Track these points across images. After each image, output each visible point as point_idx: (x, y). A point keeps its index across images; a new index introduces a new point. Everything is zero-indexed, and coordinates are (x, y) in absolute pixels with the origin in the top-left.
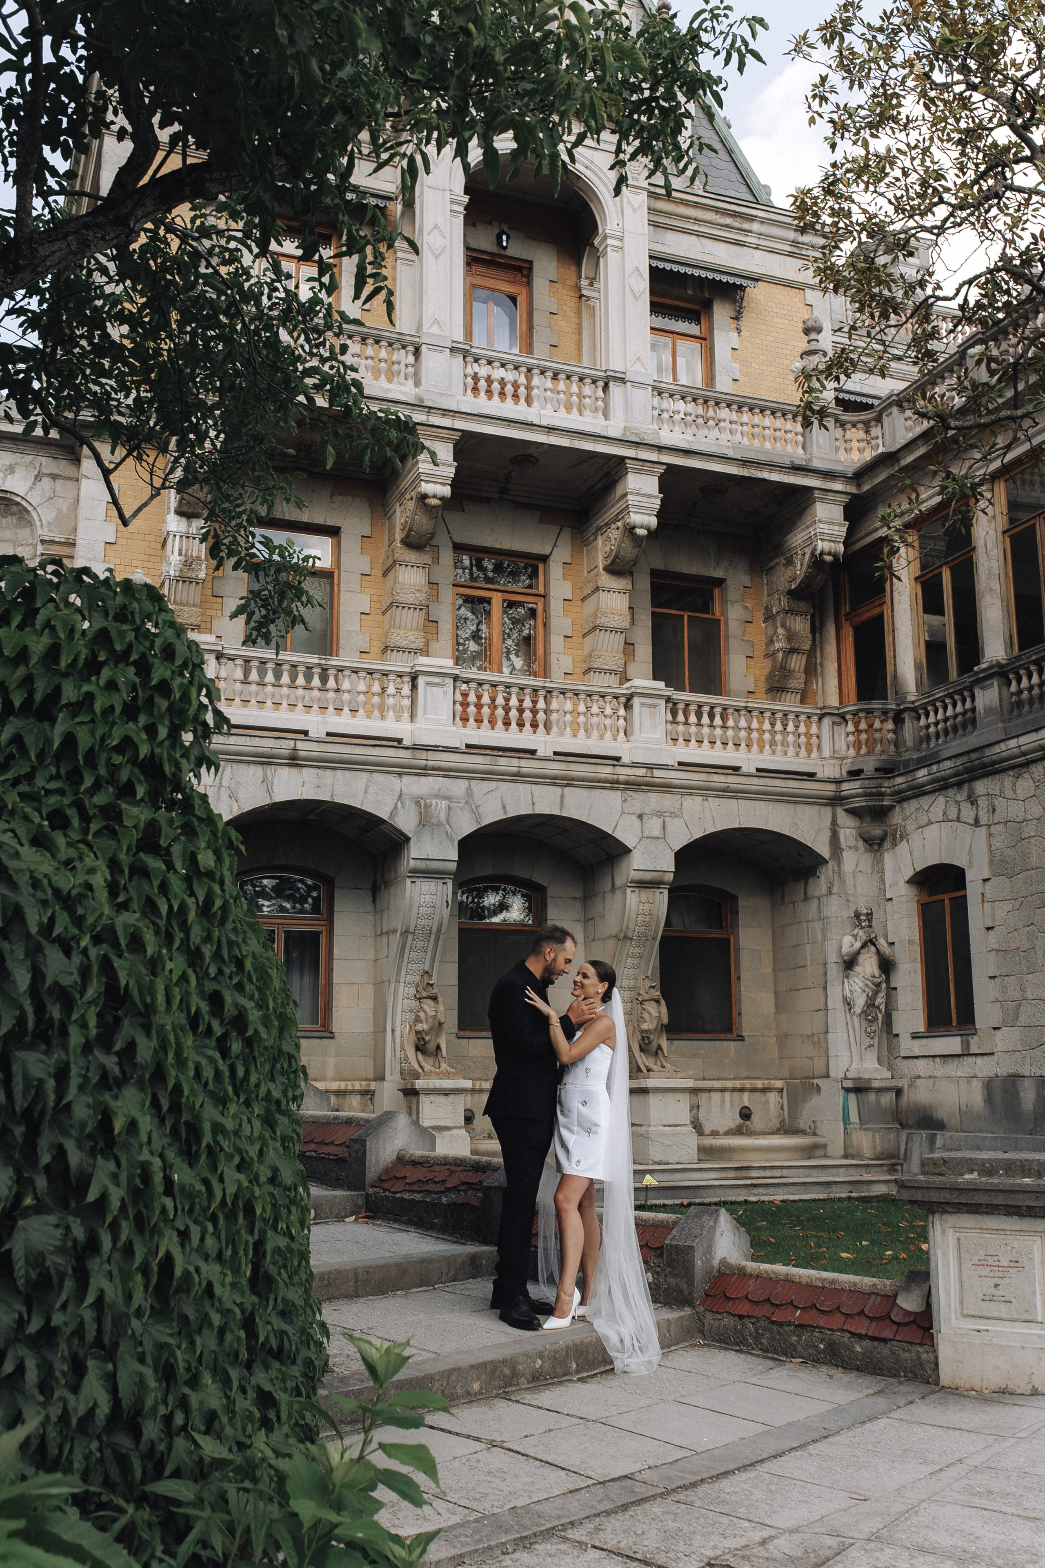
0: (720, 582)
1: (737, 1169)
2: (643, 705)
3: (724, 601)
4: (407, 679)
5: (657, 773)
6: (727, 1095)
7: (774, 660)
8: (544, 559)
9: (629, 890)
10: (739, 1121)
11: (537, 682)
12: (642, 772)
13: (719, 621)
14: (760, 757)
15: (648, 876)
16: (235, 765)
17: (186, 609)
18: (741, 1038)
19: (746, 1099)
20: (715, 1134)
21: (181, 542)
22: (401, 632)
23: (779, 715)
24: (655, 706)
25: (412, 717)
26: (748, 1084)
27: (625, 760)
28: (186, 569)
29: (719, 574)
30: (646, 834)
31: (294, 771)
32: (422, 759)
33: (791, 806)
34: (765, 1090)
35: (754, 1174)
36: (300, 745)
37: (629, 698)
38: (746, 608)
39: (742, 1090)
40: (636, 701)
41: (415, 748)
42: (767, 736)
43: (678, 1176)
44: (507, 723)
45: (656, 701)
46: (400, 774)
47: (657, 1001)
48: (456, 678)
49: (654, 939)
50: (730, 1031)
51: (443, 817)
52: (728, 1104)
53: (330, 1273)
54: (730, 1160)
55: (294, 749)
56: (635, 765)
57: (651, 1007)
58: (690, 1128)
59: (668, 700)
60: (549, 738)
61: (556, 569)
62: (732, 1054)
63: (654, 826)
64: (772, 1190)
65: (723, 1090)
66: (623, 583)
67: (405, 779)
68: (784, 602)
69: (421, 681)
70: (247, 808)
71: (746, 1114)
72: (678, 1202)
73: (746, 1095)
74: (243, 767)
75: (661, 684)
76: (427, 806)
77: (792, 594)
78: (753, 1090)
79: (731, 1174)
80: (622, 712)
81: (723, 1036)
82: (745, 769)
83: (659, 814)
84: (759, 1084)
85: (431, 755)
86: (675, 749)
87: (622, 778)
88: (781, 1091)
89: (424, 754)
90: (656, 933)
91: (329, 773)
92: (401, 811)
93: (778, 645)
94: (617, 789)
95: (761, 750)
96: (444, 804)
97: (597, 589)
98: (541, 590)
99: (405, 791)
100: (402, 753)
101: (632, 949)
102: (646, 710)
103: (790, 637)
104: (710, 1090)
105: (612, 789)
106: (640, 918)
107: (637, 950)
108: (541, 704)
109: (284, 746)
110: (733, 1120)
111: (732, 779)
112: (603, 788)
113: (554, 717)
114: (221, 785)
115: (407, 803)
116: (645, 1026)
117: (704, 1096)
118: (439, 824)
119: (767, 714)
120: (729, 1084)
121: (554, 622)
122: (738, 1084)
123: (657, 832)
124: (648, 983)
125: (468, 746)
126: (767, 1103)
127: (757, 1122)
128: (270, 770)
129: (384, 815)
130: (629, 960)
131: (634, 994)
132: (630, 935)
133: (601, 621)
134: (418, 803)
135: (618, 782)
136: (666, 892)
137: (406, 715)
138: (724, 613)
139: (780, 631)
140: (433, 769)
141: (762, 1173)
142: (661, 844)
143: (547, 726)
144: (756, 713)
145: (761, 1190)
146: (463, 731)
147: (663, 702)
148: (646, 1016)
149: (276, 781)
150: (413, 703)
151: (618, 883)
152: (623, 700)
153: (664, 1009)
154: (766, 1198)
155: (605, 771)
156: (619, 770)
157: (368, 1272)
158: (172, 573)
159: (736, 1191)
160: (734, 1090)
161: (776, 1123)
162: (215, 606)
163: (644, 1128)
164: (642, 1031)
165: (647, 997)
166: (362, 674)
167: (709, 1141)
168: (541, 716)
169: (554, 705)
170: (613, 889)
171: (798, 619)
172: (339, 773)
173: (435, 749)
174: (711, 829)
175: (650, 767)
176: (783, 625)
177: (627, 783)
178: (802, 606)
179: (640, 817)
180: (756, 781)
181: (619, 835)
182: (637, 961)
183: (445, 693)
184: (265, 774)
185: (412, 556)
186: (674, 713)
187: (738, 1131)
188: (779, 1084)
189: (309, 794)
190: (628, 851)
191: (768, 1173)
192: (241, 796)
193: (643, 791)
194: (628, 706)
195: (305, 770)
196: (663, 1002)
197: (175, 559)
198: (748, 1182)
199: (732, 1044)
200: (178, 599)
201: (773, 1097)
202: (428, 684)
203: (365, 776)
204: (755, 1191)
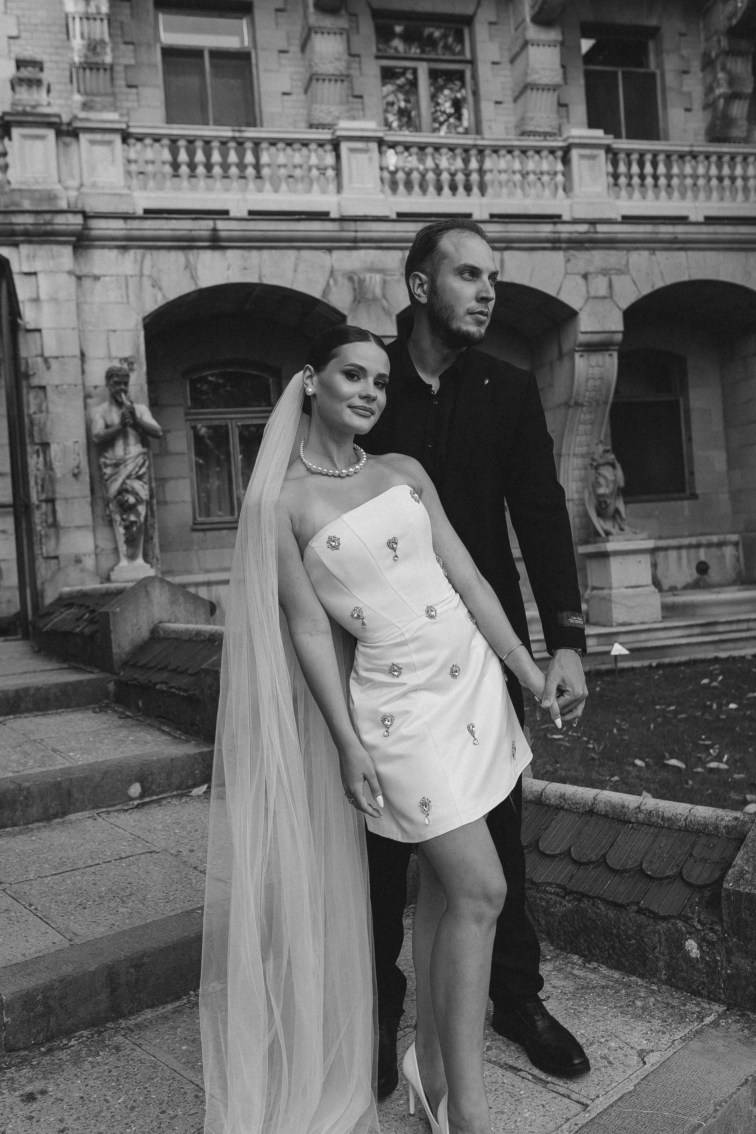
0: (654, 32)
1: (702, 625)
2: (582, 157)
3: (659, 53)
4: (329, 147)
5: (600, 228)
6: (684, 553)
7: (715, 110)
8: (469, 21)
9: (577, 356)
10: (695, 575)
11: (468, 141)
12: (583, 228)
13: (653, 75)
14: (708, 204)
15: (596, 338)
16: (155, 252)
17: (98, 99)
18: (694, 496)
19: (702, 554)
20: (673, 589)
21: (82, 25)
22: (324, 107)
23: (726, 158)
24: (593, 157)
25: (339, 189)
26: (704, 540)
27: (566, 217)
28: (90, 54)
29: (653, 22)
30: (592, 293)
31: (217, 254)
32: (351, 230)
33: (743, 254)
34: (720, 545)
35: (721, 628)
36: (221, 225)
37: (567, 151)
38: (683, 57)
39: (698, 546)
40: (575, 153)
41: (343, 219)
42: (714, 182)
43: (643, 636)
44: (439, 189)
45: (595, 152)
46: (330, 250)
47: (613, 466)
48: (381, 142)
49: (606, 403)
50: (683, 490)
51: (378, 291)
52: (684, 561)
53: (48, 988)
54: (693, 616)
55: (215, 230)
56: (576, 221)
57: (607, 472)
58: (653, 588)
59: (608, 149)
60: (484, 200)
61: (481, 30)
62: (687, 512)
63: (599, 286)
64: (741, 644)
65: (679, 548)
66: (554, 35)
67: (336, 254)
68: (724, 43)
69: (344, 147)
70: (172, 296)
71: (702, 568)
72: (646, 663)
73: (702, 552)
74: (163, 253)
75: (600, 133)
76: (361, 282)
77: (732, 32)
78: (709, 545)
79: (697, 631)
80: (560, 167)
81: (676, 495)
82: (693, 218)
83: (604, 272)
84: (715, 539)
85: (360, 226)
86: (618, 203)
87: (563, 236)
88: (736, 544)
89: (352, 226)
90: (608, 397)
91: (254, 253)
92: (334, 289)
93: (719, 91)
94: (559, 249)
95: (709, 198)
96: (378, 278)
97: (526, 44)
98: (468, 56)
99: (336, 267)
100: (329, 226)
101: (584, 415)
102: (585, 163)
103: (732, 81)
104: (666, 549)
105: (554, 249)
106: (590, 383)
107: (588, 417)
108: (474, 164)
109: (204, 226)
110: (689, 574)
111: (680, 229)
112: (544, 249)
113: (488, 177)
114: (141, 275)
115: (340, 279)
116: (601, 491)
117: (661, 554)
118: (375, 299)
119: (714, 158)
120: (686, 541)
121: (483, 88)
122: (694, 540)
123: (603, 291)
124: (601, 448)
125: (399, 215)
126: (723, 557)
127: (714, 575)
128: (192, 255)
129: (316, 293)
130: (581, 427)
131: (588, 461)
132: (580, 401)
133: (533, 78)
134: (351, 279)
135: (558, 241)
136: (615, 354)
137: (332, 187)
138: (660, 65)
139: (721, 75)
140: (364, 240)
141: (728, 628)
142: (608, 303)
143: (483, 189)
144: (701, 158)
145: (730, 645)
146: (392, 199)
147: (602, 153)
148: (602, 481)
149: (200, 266)
150: (338, 174)
151: (566, 347)
152: (560, 153)
153: (620, 473)
154: (736, 653)
155: (545, 230)
156: (561, 228)
157: (138, 967)
158: (77, 59)
159: (703, 648)
160: (690, 547)
161: (731, 574)
162: (131, 97)
163: (606, 592)
164: (598, 496)
165: (601, 461)
166: (281, 145)
167: (670, 599)
168: (475, 177)
169: (488, 164)
170: (561, 356)
171: (739, 60)
172: (266, 253)
173: (365, 219)
174: (659, 284)
175: (593, 222)
176: (724, 69)
177: (569, 241)
178: (744, 45)
179: (585, 276)
180: (705, 229)
181: (564, 298)
182: (588, 427)
183: (371, 159)
184: (187, 260)
185: (328, 22)
186: (615, 164)
187: (696, 586)
188: (735, 538)
189: (235, 277)
190: (572, 314)
191: (734, 627)
192: (164, 284)
193: (587, 249)
194: (566, 161)
195: (230, 253)
196: (618, 465)
197: (77, 43)
198: (716, 638)
199: (686, 503)
200: (88, 90)
201: (729, 551)
202: (352, 150)
203: (292, 253)
204: (724, 646)
